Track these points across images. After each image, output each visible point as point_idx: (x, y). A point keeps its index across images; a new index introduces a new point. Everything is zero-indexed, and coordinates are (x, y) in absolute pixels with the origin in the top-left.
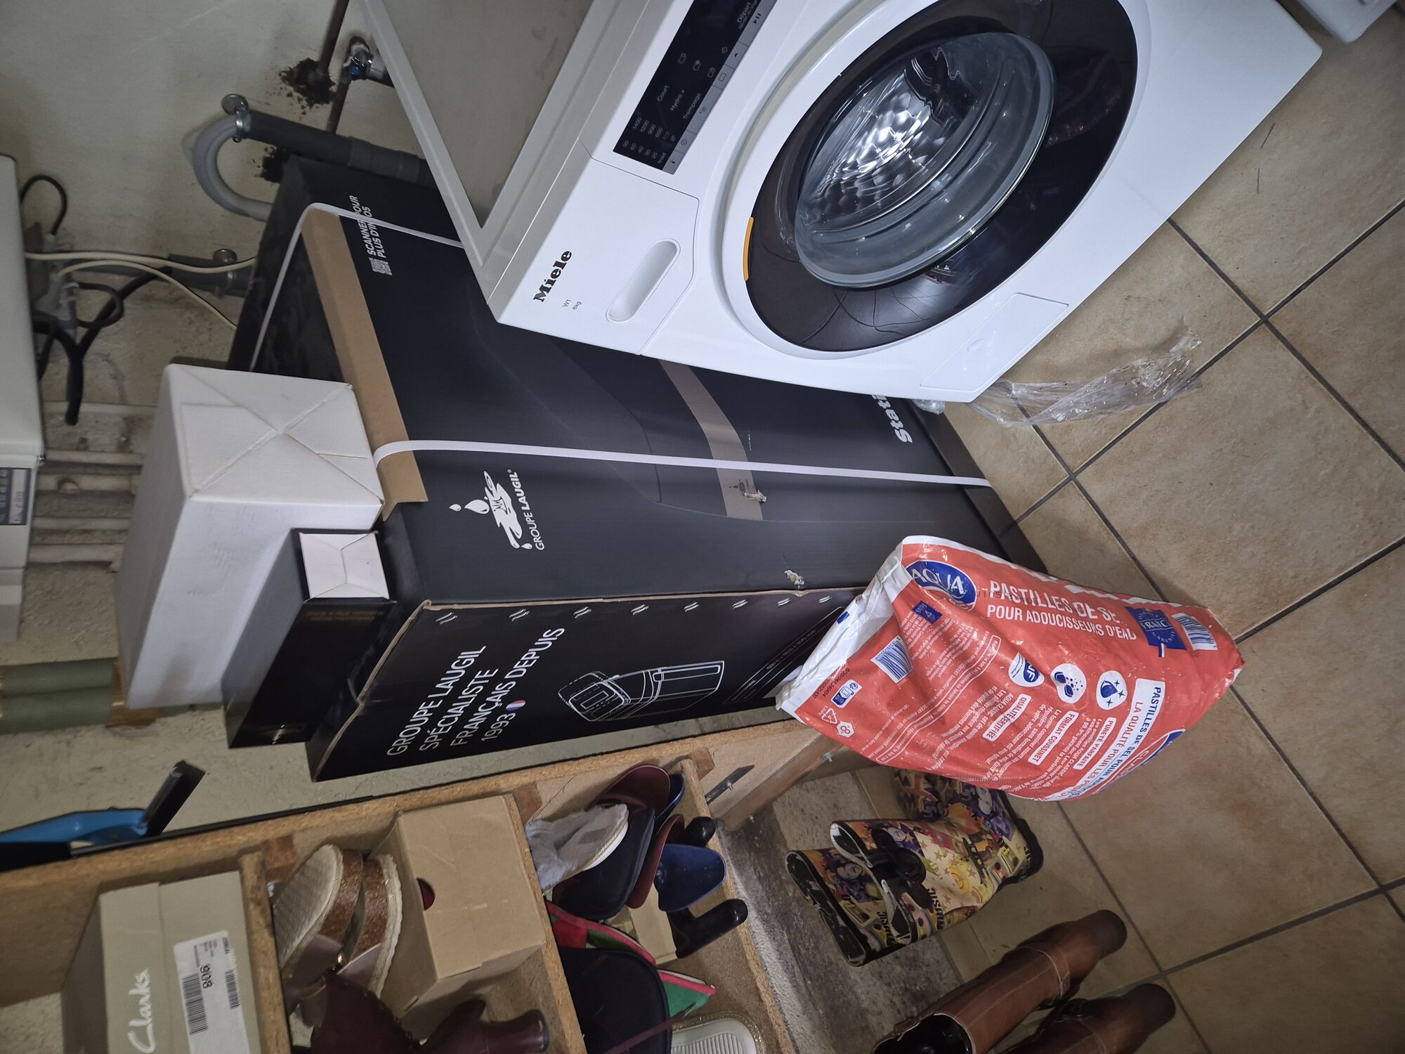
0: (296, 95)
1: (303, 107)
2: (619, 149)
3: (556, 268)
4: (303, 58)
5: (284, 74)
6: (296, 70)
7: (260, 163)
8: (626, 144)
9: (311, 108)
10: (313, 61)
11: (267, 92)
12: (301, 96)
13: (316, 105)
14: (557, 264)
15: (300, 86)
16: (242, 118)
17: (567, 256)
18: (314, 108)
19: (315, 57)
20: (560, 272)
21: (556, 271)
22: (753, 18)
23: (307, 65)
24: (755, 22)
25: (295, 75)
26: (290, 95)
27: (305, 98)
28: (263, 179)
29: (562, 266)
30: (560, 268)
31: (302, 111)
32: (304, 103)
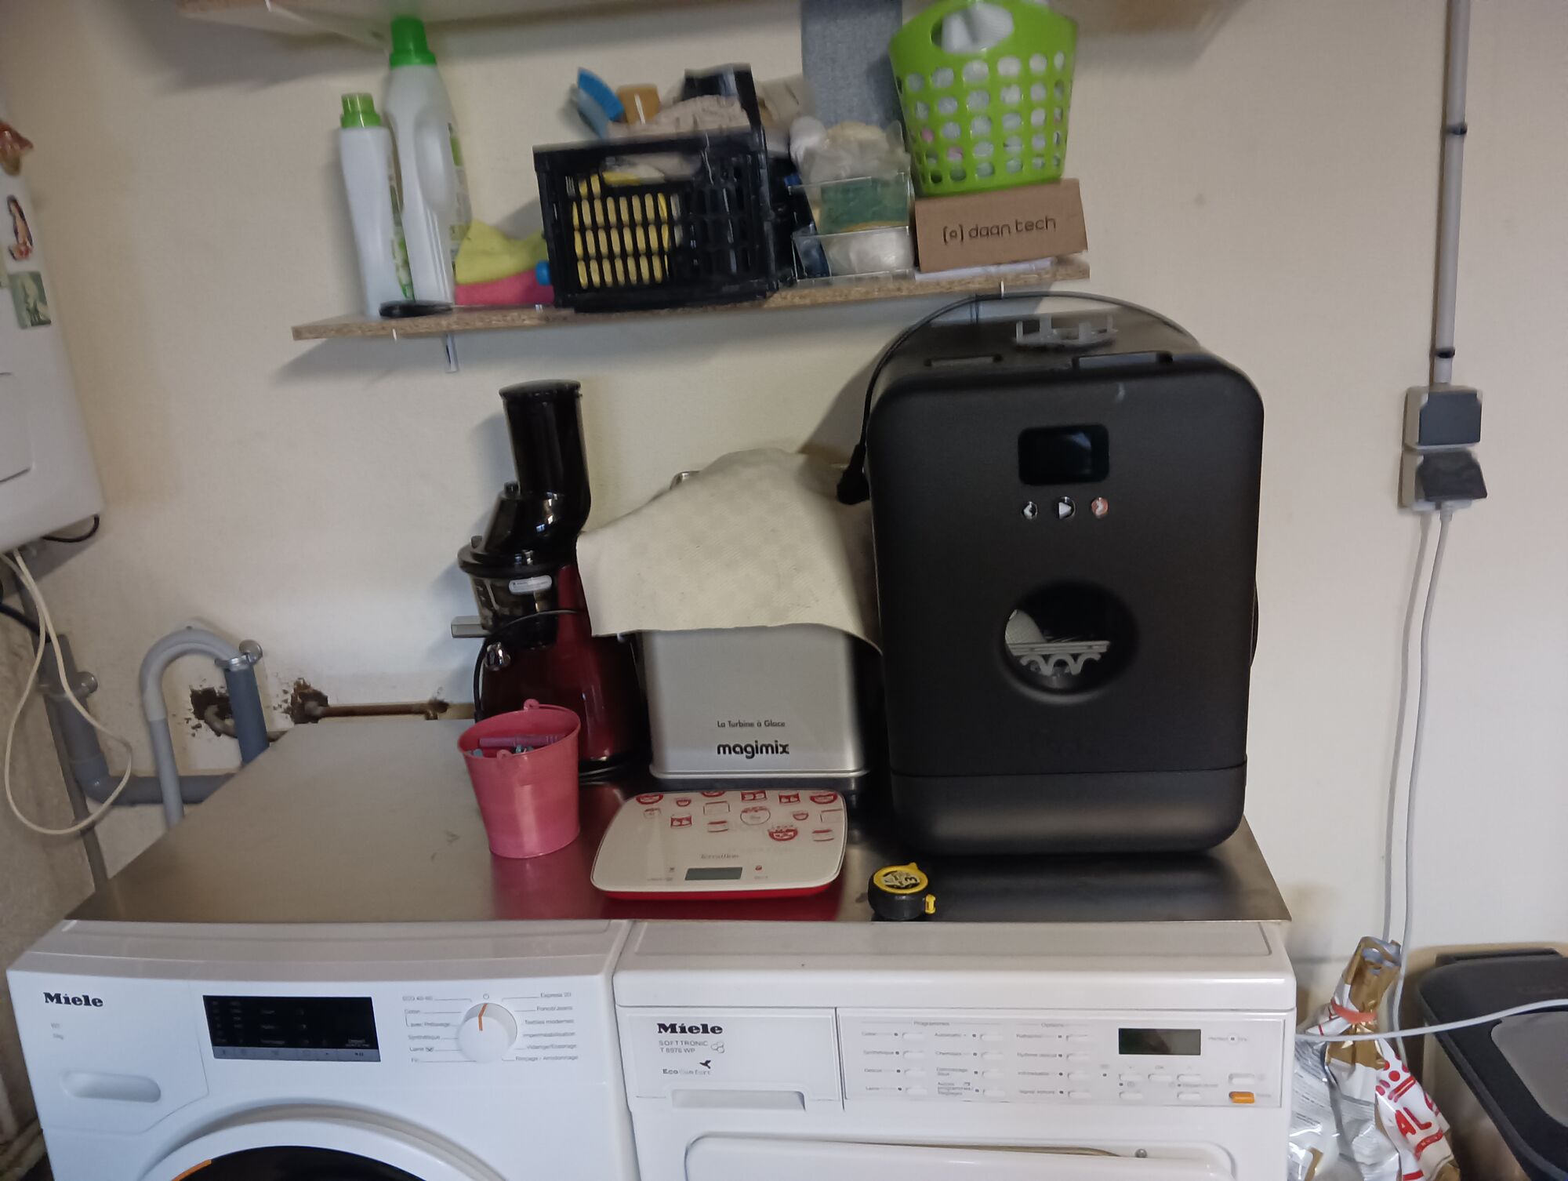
0: (289, 697)
1: (280, 706)
2: (209, 1001)
3: (83, 999)
4: (325, 692)
5: (302, 682)
6: (311, 691)
7: (206, 686)
8: (215, 1003)
9: (283, 712)
10: (327, 701)
11: (277, 674)
12: (290, 701)
13: (289, 716)
14: (86, 998)
15: (298, 698)
16: (242, 662)
17: (97, 1002)
18: (285, 715)
19: (332, 702)
20: (81, 1004)
21: (80, 1000)
22: (358, 1051)
23: (321, 699)
24: (357, 1054)
25: (306, 691)
26: (285, 692)
27: (290, 705)
28: (190, 693)
29: (87, 1003)
30: (84, 1002)
31: (277, 706)
32: (285, 706)
